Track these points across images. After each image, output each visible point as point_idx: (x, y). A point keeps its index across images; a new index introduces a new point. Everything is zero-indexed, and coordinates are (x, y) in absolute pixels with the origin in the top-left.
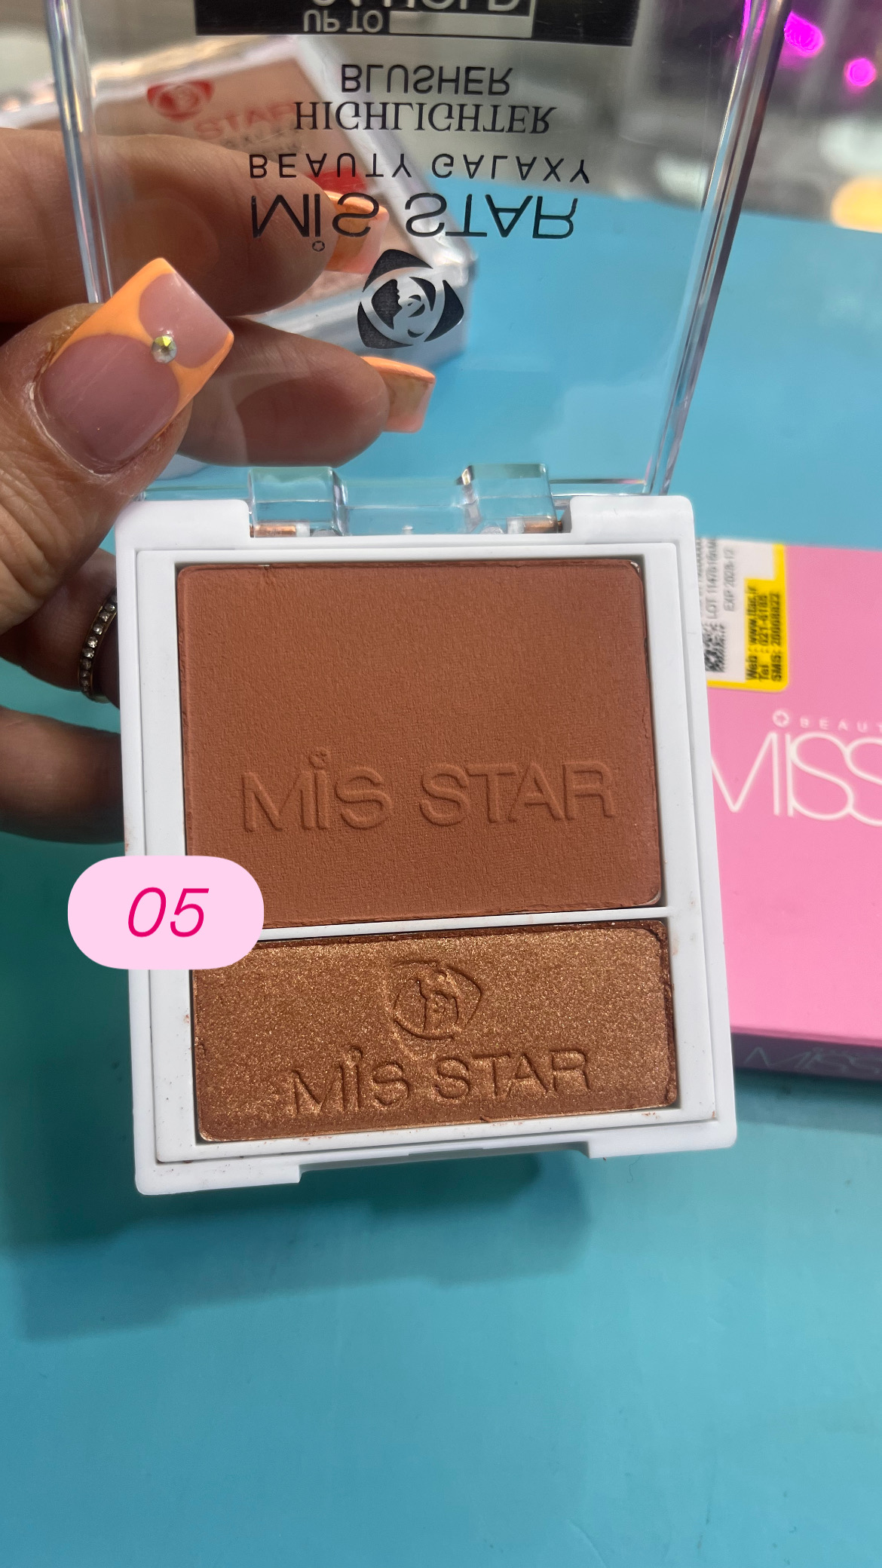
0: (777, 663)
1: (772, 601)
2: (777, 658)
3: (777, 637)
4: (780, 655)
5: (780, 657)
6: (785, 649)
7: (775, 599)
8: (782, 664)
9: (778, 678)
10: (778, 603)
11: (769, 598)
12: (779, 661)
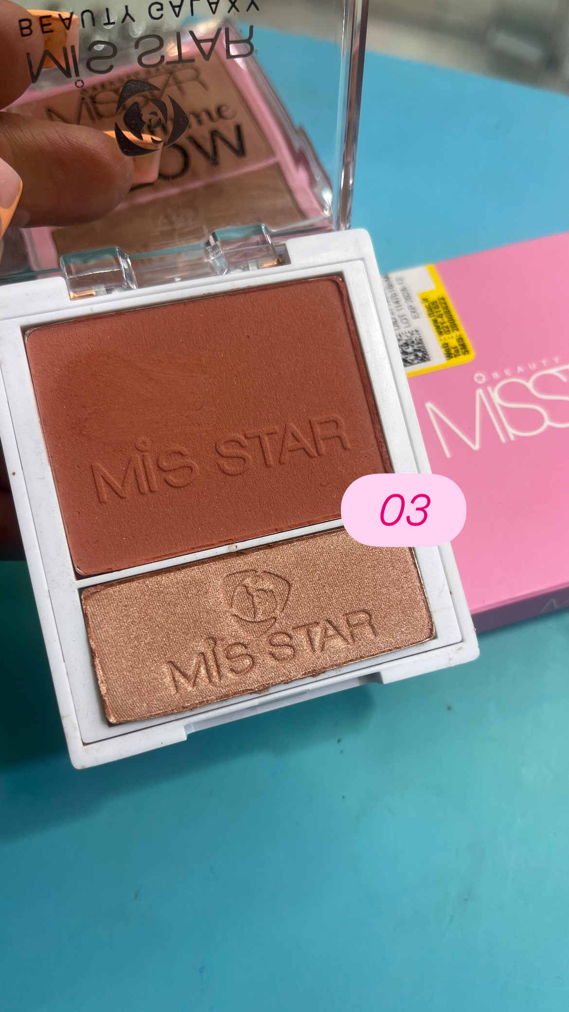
0: (461, 343)
1: (441, 303)
2: (460, 339)
3: (454, 327)
4: (461, 337)
5: (462, 338)
6: (463, 332)
7: (443, 301)
8: (465, 342)
9: (466, 352)
10: (445, 303)
11: (438, 302)
12: (462, 341)
